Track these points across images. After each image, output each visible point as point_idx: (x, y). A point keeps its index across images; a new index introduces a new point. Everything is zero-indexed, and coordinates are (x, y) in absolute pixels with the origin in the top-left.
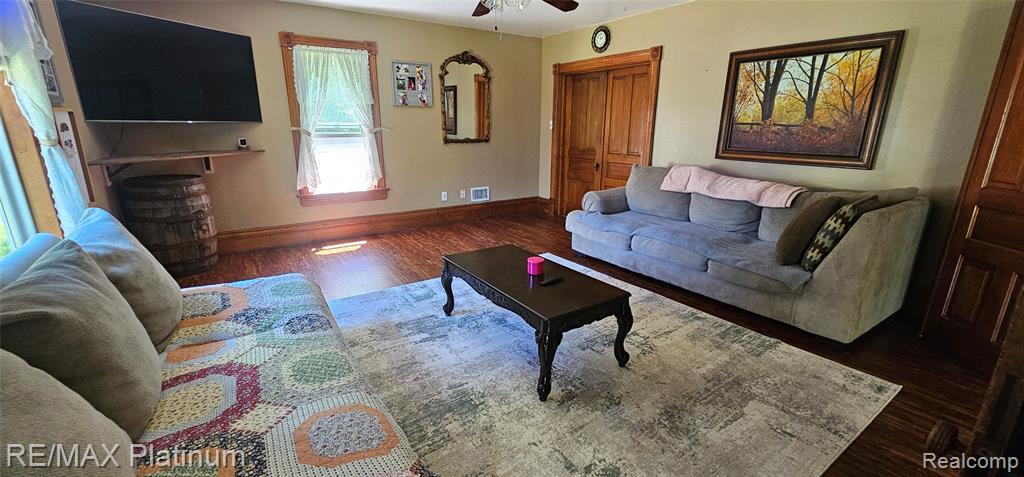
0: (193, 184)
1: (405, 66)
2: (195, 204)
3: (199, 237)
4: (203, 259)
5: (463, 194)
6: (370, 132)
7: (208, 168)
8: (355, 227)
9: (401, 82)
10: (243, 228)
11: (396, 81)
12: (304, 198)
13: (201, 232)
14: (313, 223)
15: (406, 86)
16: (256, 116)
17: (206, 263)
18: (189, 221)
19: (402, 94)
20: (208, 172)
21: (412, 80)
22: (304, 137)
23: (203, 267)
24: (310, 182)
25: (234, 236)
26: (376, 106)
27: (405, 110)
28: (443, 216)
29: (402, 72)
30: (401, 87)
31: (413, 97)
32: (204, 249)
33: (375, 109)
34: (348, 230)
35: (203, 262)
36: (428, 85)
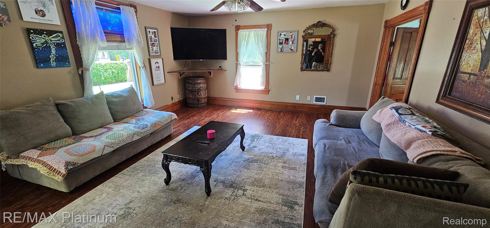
0: (198, 80)
1: (284, 33)
2: (198, 86)
3: (198, 97)
4: (198, 104)
5: (309, 98)
6: (264, 64)
7: (211, 75)
8: (253, 104)
9: (281, 41)
10: (218, 97)
11: (279, 41)
12: (237, 90)
13: (198, 95)
14: (239, 99)
15: (284, 43)
16: (225, 58)
17: (199, 106)
18: (195, 91)
19: (281, 47)
20: (210, 76)
21: (287, 40)
22: (239, 65)
23: (199, 107)
24: (238, 83)
25: (215, 99)
26: (268, 52)
27: (281, 53)
28: (295, 107)
29: (282, 36)
30: (281, 43)
31: (286, 47)
32: (199, 101)
33: (267, 54)
34: (251, 105)
35: (198, 105)
36: (295, 42)
